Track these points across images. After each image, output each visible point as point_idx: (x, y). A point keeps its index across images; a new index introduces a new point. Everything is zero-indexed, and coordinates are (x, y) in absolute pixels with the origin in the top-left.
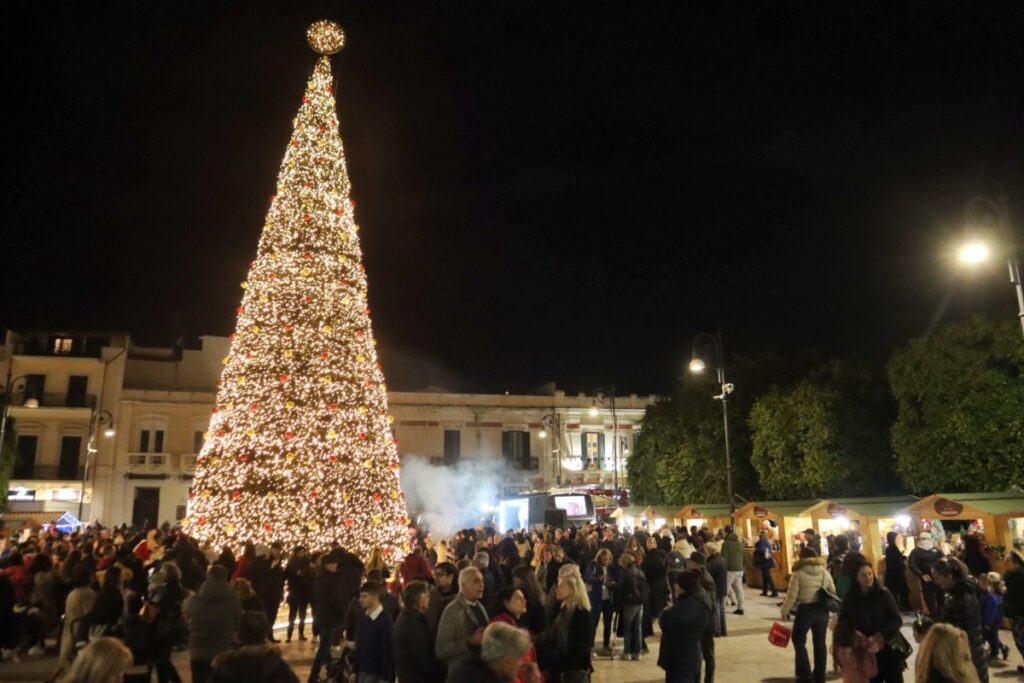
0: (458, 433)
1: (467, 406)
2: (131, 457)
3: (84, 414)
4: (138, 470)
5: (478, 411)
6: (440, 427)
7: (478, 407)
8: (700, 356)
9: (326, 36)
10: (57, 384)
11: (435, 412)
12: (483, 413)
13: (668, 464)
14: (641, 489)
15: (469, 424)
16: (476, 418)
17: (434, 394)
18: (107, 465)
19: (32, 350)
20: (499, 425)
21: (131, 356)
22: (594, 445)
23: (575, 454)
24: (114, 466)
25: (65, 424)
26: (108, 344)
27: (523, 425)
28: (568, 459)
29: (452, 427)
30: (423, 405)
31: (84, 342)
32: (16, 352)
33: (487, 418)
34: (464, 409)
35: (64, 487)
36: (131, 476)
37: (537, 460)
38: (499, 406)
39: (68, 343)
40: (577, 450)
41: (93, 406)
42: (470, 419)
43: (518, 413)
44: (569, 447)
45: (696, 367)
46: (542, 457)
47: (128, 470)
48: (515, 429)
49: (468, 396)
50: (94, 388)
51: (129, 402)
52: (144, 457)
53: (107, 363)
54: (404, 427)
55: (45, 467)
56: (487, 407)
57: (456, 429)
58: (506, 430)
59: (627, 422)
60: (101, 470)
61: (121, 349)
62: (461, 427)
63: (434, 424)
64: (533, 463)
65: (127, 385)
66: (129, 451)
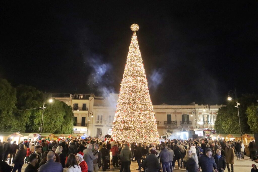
0: (171, 115)
1: (173, 108)
2: (96, 121)
3: (86, 112)
4: (97, 124)
5: (175, 110)
6: (166, 114)
7: (175, 109)
8: (231, 96)
9: (135, 27)
10: (80, 106)
11: (165, 110)
12: (177, 110)
13: (225, 123)
14: (218, 130)
15: (173, 113)
16: (175, 111)
17: (164, 106)
18: (91, 123)
19: (75, 98)
20: (181, 113)
21: (95, 99)
22: (206, 118)
23: (201, 120)
24: (92, 124)
25: (83, 114)
26: (90, 97)
27: (187, 113)
28: (199, 122)
29: (169, 114)
30: (162, 108)
31: (85, 96)
32: (72, 99)
33: (178, 111)
34: (172, 109)
35: (83, 128)
36: (96, 126)
37: (191, 122)
38: (181, 108)
39: (82, 97)
40: (202, 119)
41: (87, 110)
42: (174, 112)
43: (186, 110)
44: (200, 118)
45: (230, 99)
46: (192, 121)
47: (95, 124)
48: (185, 114)
49: (173, 106)
50: (87, 106)
51: (95, 109)
52: (98, 121)
53: (90, 101)
54: (158, 114)
55: (79, 124)
56: (178, 109)
57: (170, 114)
58: (183, 114)
59: (215, 112)
60: (90, 124)
61: (93, 97)
62: (171, 114)
63: (165, 113)
64: (190, 123)
65: (94, 105)
66: (95, 120)
